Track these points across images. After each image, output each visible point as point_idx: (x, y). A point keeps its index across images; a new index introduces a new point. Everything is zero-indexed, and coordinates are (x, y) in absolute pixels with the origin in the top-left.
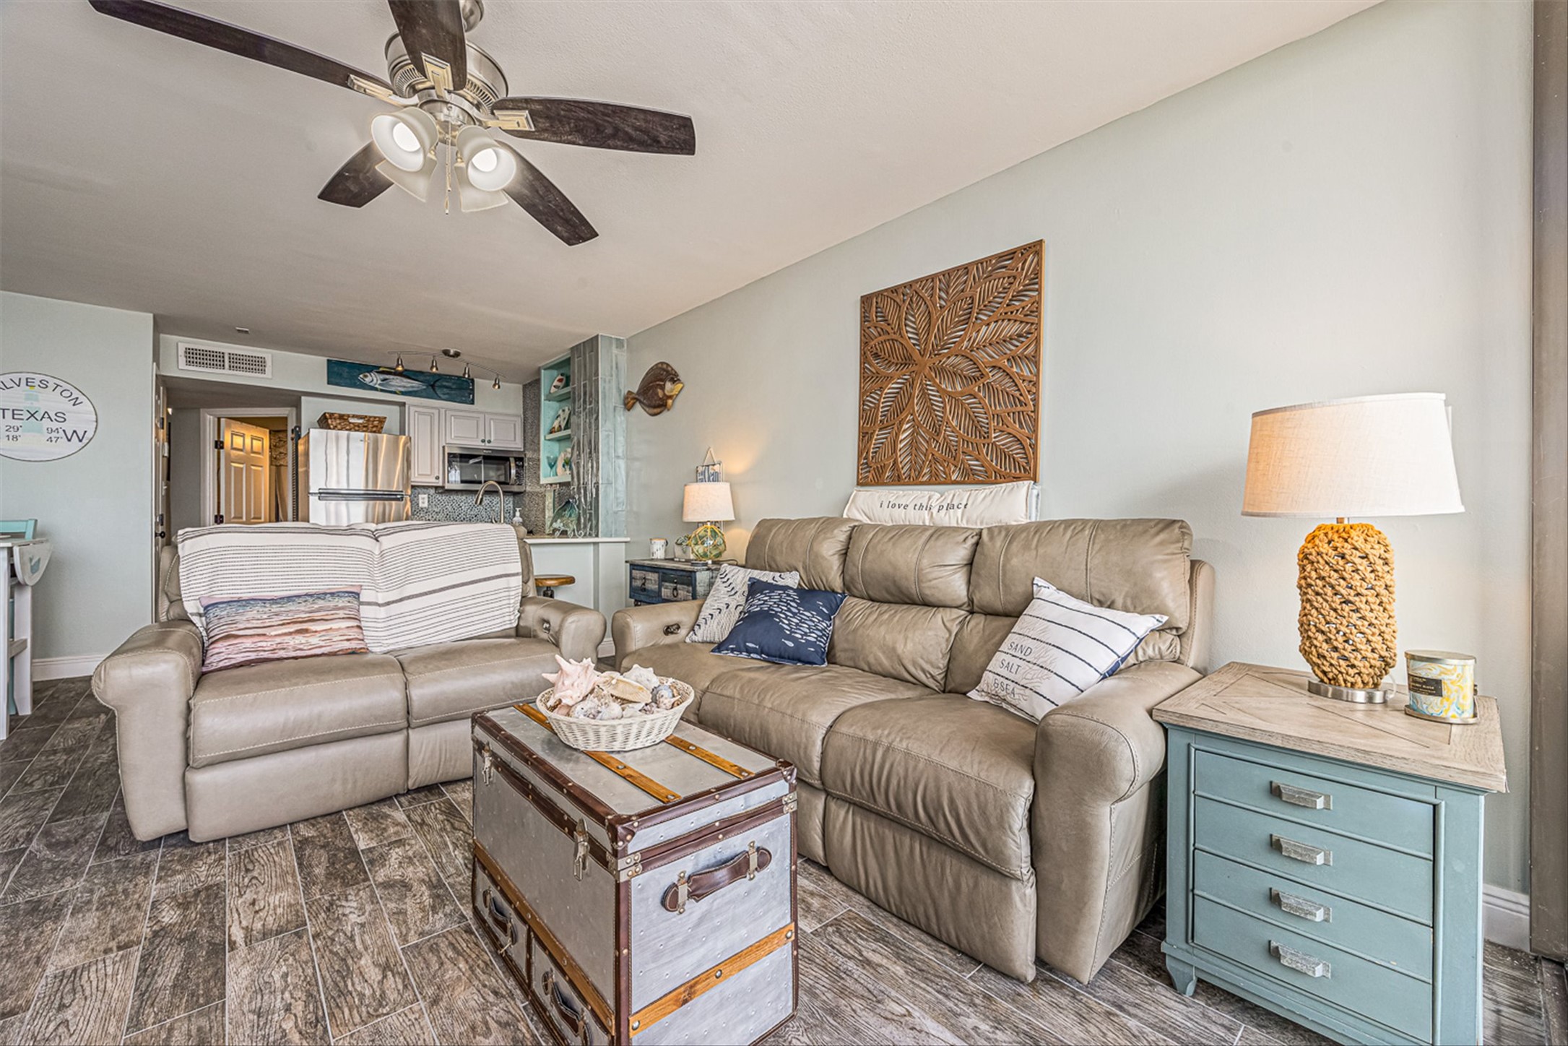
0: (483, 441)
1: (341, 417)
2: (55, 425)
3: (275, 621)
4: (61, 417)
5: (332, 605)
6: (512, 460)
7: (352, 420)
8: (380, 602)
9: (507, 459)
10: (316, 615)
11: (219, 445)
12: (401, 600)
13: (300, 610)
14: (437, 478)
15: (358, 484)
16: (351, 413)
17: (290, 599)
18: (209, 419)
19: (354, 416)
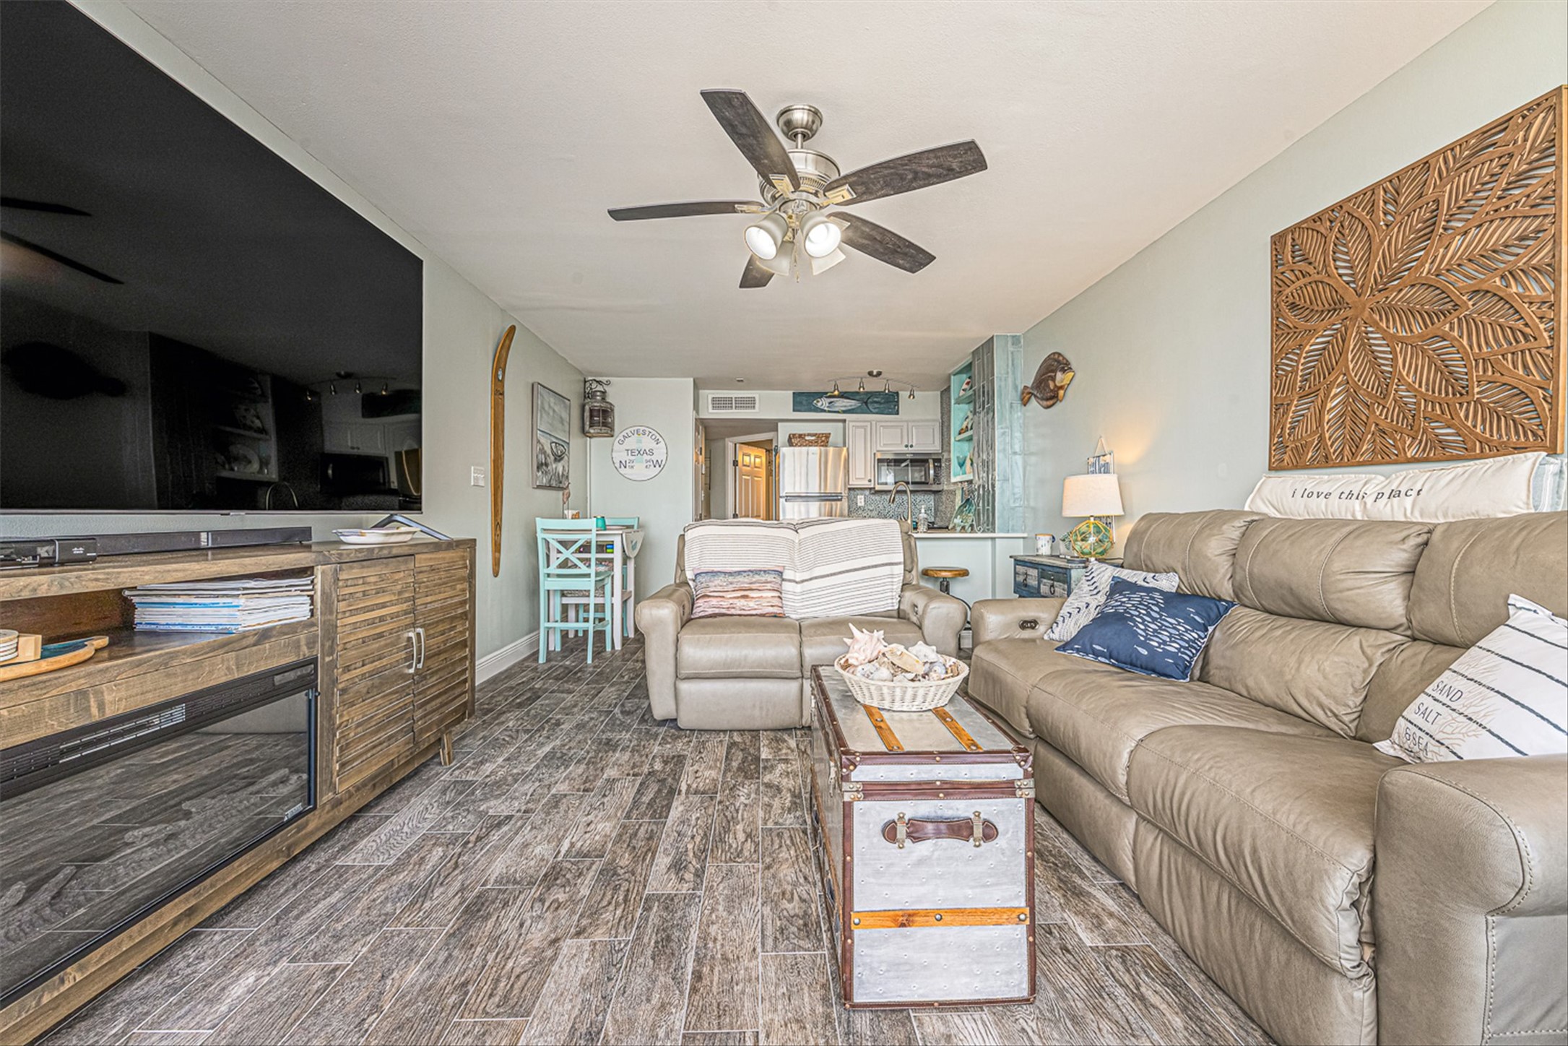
0: (907, 446)
1: (800, 436)
2: (648, 458)
3: (730, 588)
4: (651, 452)
5: (763, 579)
6: (931, 461)
7: (807, 438)
8: (798, 580)
9: (926, 461)
10: (753, 586)
11: (735, 463)
12: (811, 579)
13: (744, 581)
14: (870, 481)
15: (814, 489)
16: (806, 432)
17: (739, 573)
18: (730, 445)
19: (809, 435)
